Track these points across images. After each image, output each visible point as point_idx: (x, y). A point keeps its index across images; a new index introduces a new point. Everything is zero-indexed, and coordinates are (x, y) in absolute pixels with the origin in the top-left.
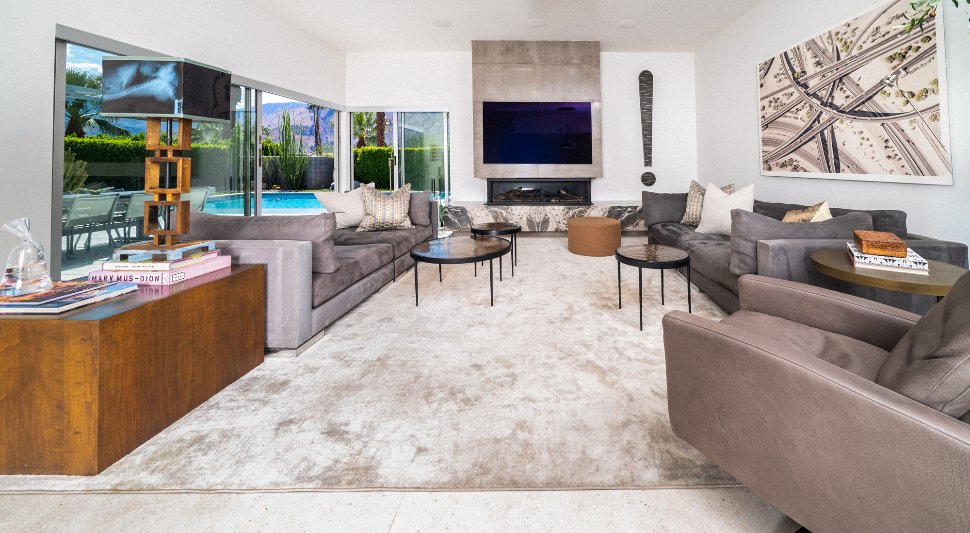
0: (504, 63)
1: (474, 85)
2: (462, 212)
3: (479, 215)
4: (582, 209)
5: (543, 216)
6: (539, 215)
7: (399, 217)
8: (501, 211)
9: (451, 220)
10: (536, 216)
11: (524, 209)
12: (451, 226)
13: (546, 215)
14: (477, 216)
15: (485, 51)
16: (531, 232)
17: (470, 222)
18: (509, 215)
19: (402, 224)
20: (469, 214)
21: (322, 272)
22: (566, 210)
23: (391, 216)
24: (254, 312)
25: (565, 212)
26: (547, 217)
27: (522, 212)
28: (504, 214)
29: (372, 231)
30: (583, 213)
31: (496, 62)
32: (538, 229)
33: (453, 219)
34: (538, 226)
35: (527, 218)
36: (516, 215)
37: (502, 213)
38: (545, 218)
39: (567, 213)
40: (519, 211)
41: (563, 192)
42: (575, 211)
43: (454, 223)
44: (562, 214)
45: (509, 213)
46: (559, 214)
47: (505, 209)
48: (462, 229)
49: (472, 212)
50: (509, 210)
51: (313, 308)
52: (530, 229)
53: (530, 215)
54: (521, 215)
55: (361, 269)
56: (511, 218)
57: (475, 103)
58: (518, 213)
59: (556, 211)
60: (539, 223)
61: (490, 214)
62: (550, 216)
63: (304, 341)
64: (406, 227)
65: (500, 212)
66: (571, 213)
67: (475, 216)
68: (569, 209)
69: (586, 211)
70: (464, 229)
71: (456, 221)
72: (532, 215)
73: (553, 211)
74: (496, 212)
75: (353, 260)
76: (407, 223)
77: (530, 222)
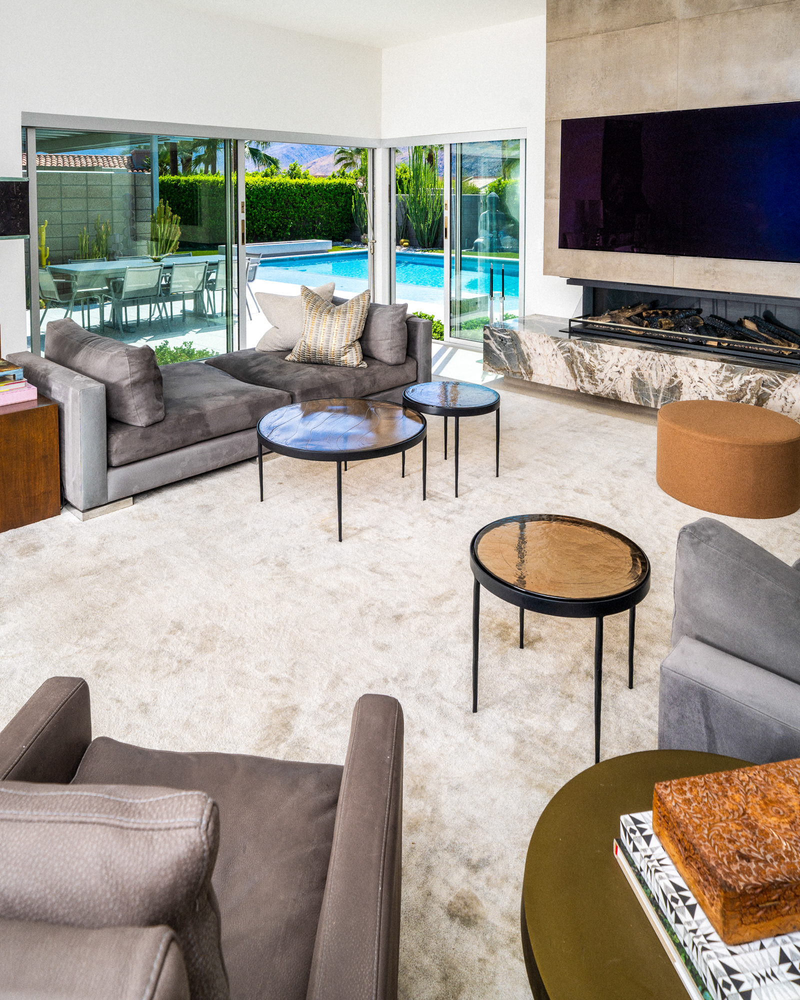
0: (606, 31)
1: (548, 86)
2: (512, 340)
3: (541, 352)
4: (766, 377)
5: (668, 377)
6: (660, 373)
7: (337, 347)
8: (581, 350)
9: (494, 352)
10: (653, 374)
11: (627, 354)
12: (495, 364)
13: (676, 376)
14: (538, 352)
15: (570, 11)
16: (640, 406)
17: (525, 362)
18: (596, 363)
19: (342, 358)
20: (523, 348)
21: (130, 423)
22: (724, 373)
23: (325, 344)
24: (45, 457)
25: (721, 377)
26: (676, 381)
27: (623, 360)
28: (587, 357)
29: (302, 362)
30: (768, 387)
31: (591, 31)
32: (656, 402)
33: (498, 352)
34: (656, 396)
35: (633, 374)
36: (610, 363)
37: (582, 355)
38: (672, 381)
39: (727, 379)
40: (616, 357)
41: (750, 325)
42: (747, 378)
43: (499, 359)
44: (714, 379)
45: (596, 356)
46: (705, 378)
47: (589, 347)
48: (511, 373)
49: (528, 345)
50: (597, 352)
51: (109, 466)
52: (638, 399)
53: (638, 369)
54: (620, 365)
55: (207, 426)
56: (599, 367)
57: (549, 123)
58: (613, 360)
59: (700, 370)
60: (657, 391)
61: (559, 353)
62: (685, 380)
63: (94, 505)
64: (349, 363)
65: (579, 353)
66: (736, 383)
67: (533, 352)
68: (732, 371)
69: (778, 385)
70: (514, 373)
71: (503, 357)
72: (643, 371)
73: (690, 368)
74: (571, 351)
75: (195, 412)
76: (353, 358)
77: (639, 383)
